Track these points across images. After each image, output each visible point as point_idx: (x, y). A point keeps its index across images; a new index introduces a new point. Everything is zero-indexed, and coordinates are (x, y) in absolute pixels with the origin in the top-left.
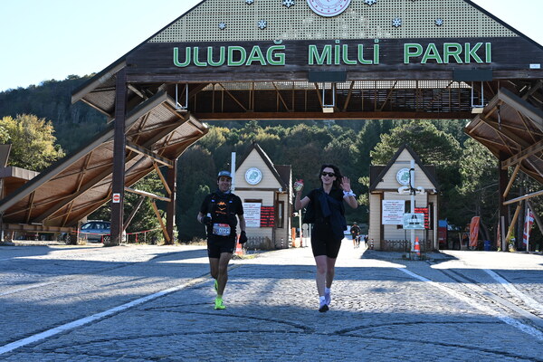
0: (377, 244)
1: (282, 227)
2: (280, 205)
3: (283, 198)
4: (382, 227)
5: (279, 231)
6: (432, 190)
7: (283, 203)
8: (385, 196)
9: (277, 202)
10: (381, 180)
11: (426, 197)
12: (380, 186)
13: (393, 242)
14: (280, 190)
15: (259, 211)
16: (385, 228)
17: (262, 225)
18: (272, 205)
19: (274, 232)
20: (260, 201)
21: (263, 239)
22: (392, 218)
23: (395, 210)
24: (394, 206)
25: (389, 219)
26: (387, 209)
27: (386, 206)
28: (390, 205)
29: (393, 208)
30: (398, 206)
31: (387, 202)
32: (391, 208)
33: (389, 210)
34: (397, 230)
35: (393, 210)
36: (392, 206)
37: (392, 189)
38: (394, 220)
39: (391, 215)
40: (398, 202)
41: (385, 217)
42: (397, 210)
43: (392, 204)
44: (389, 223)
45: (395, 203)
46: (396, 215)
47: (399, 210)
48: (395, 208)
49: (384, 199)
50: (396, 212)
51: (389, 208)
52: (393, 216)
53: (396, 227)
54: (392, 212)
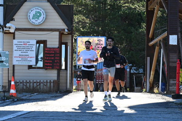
6: (64, 30)
8: (16, 36)
10: (13, 19)
11: (58, 37)
16: (16, 68)
22: (22, 58)
23: (26, 50)
24: (24, 46)
25: (20, 59)
26: (18, 49)
27: (17, 46)
28: (21, 45)
29: (24, 48)
30: (29, 46)
31: (18, 42)
32: (22, 48)
33: (19, 49)
34: (28, 70)
35: (23, 50)
36: (23, 46)
37: (23, 29)
38: (25, 60)
39: (22, 55)
40: (29, 42)
41: (16, 57)
42: (29, 51)
43: (23, 43)
44: (19, 63)
45: (26, 43)
46: (27, 55)
47: (30, 50)
48: (26, 48)
49: (15, 38)
50: (27, 52)
51: (20, 48)
52: (23, 56)
53: (27, 68)
54: (23, 52)
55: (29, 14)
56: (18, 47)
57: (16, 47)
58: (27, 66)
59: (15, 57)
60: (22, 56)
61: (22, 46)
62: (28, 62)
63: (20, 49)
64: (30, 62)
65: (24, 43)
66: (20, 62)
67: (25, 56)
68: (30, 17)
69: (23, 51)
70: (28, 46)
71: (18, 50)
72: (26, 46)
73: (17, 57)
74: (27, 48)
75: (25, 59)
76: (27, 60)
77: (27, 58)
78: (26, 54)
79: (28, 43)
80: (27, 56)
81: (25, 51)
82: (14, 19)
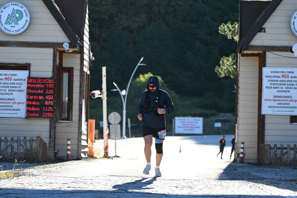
0: (251, 152)
1: (69, 118)
2: (66, 76)
3: (71, 61)
4: (261, 119)
5: (62, 126)
7: (70, 71)
8: (268, 61)
9: (60, 69)
10: (261, 30)
12: (259, 40)
13: (282, 148)
14: (66, 46)
15: (24, 86)
16: (267, 120)
17: (30, 115)
18: (49, 74)
19: (53, 128)
20: (26, 67)
21: (32, 140)
22: (280, 102)
23: (286, 88)
24: (284, 79)
25: (275, 104)
26: (271, 84)
27: (269, 79)
28: (277, 77)
29: (283, 83)
30: (293, 79)
31: (272, 72)
32: (279, 82)
33: (274, 86)
34: (290, 125)
35: (282, 86)
36: (281, 79)
37: (281, 47)
38: (284, 106)
39: (279, 97)
40: (293, 72)
41: (268, 100)
42: (291, 88)
43: (280, 74)
44: (274, 111)
45: (287, 74)
46: (288, 97)
47: (293, 87)
48: (286, 83)
49: (267, 65)
50: (289, 91)
51: (275, 82)
52: (282, 99)
53: (288, 120)
54: (281, 91)
55: (293, 20)
56: (272, 81)
57: (269, 81)
58: (289, 117)
59: (265, 100)
60: (280, 99)
61: (279, 79)
62: (291, 109)
63: (276, 86)
64: (294, 109)
65: (283, 74)
66: (276, 109)
67: (285, 99)
68: (295, 25)
69: (280, 89)
70: (290, 79)
71: (271, 88)
72: (287, 79)
73: (270, 100)
74: (289, 83)
75: (285, 104)
76: (289, 106)
77: (289, 102)
78: (287, 94)
79: (290, 75)
80: (289, 99)
81: (284, 89)
82: (263, 30)
